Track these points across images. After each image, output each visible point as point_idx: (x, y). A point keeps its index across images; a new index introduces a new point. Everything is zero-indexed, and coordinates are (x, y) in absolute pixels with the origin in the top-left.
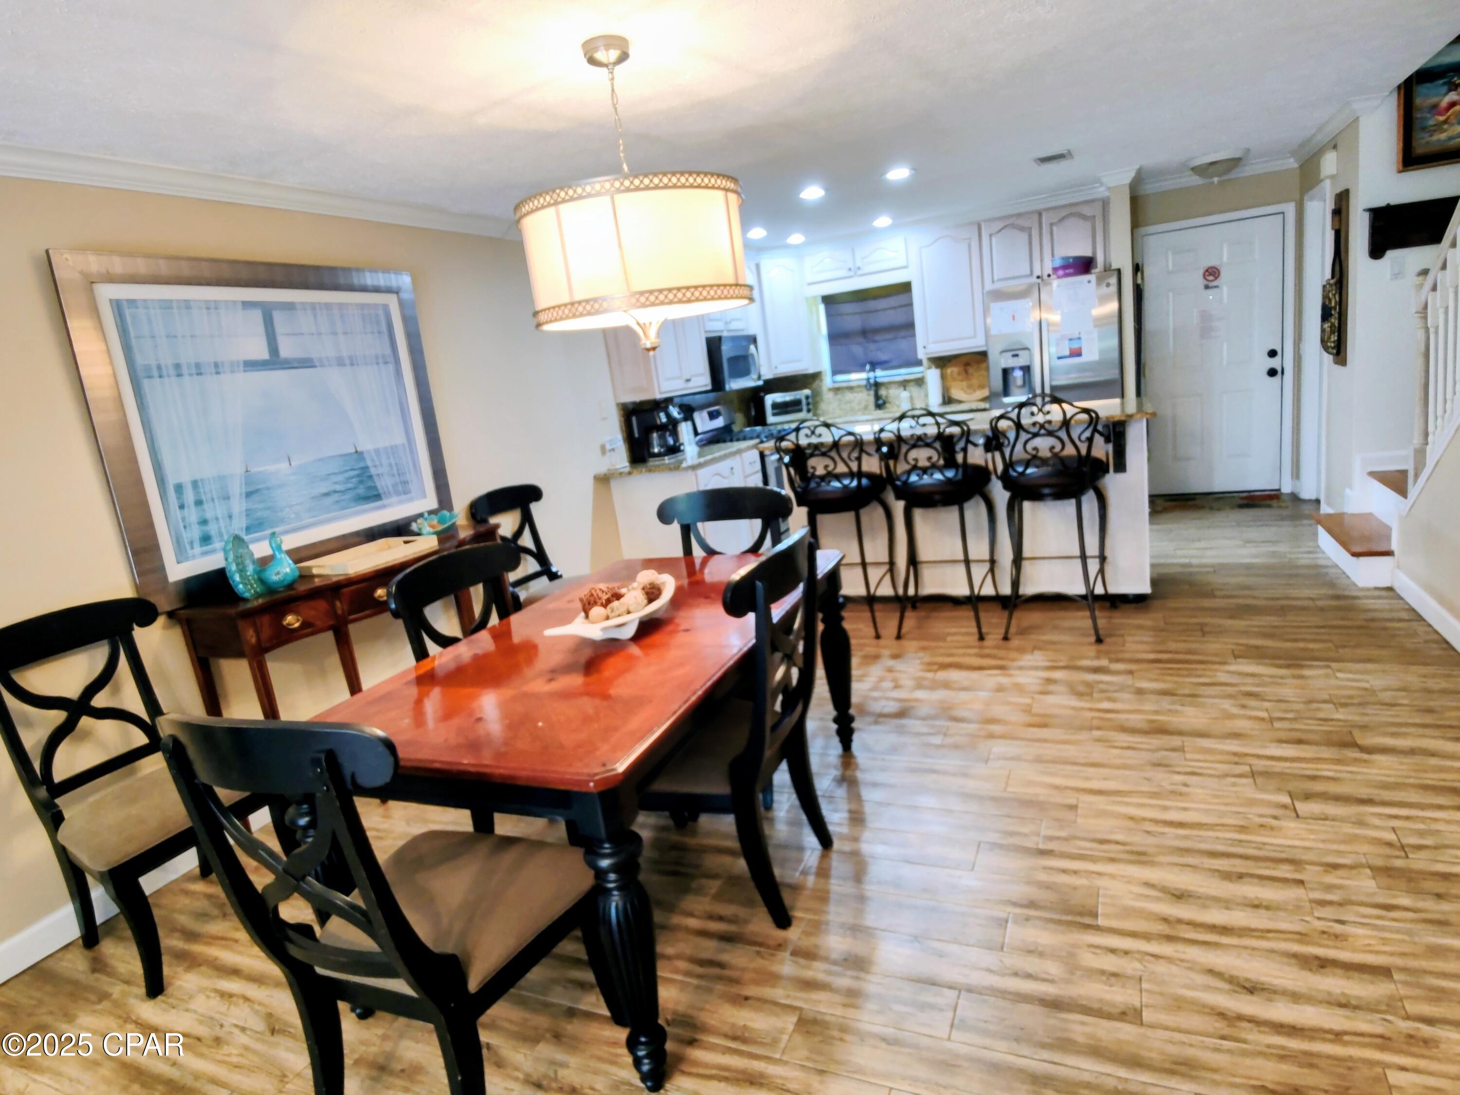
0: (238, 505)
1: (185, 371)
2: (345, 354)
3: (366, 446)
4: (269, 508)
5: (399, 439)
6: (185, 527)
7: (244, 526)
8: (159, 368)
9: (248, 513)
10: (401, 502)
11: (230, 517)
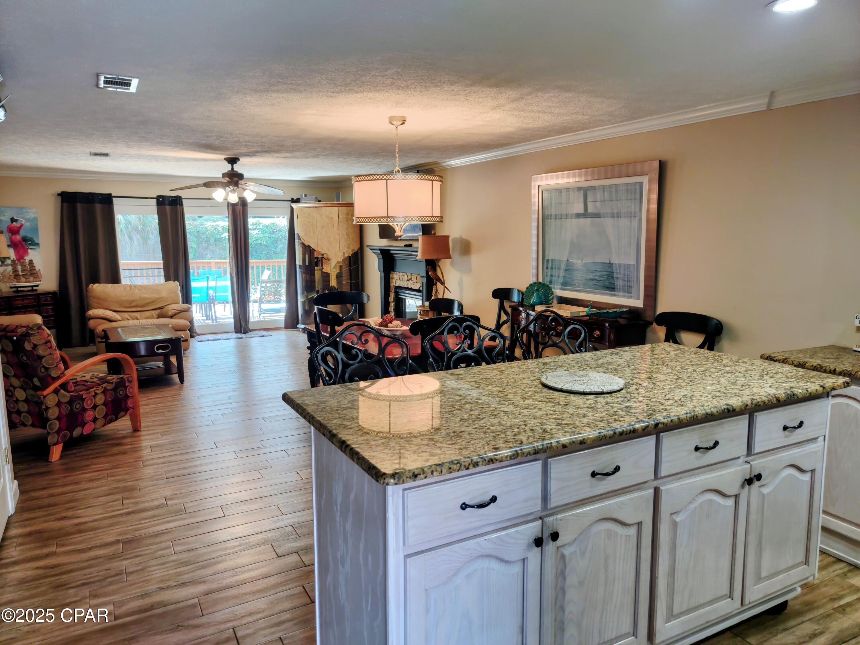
1: (557, 217)
2: (615, 211)
3: (615, 261)
5: (633, 262)
8: (551, 215)
10: (624, 297)
11: (559, 277)
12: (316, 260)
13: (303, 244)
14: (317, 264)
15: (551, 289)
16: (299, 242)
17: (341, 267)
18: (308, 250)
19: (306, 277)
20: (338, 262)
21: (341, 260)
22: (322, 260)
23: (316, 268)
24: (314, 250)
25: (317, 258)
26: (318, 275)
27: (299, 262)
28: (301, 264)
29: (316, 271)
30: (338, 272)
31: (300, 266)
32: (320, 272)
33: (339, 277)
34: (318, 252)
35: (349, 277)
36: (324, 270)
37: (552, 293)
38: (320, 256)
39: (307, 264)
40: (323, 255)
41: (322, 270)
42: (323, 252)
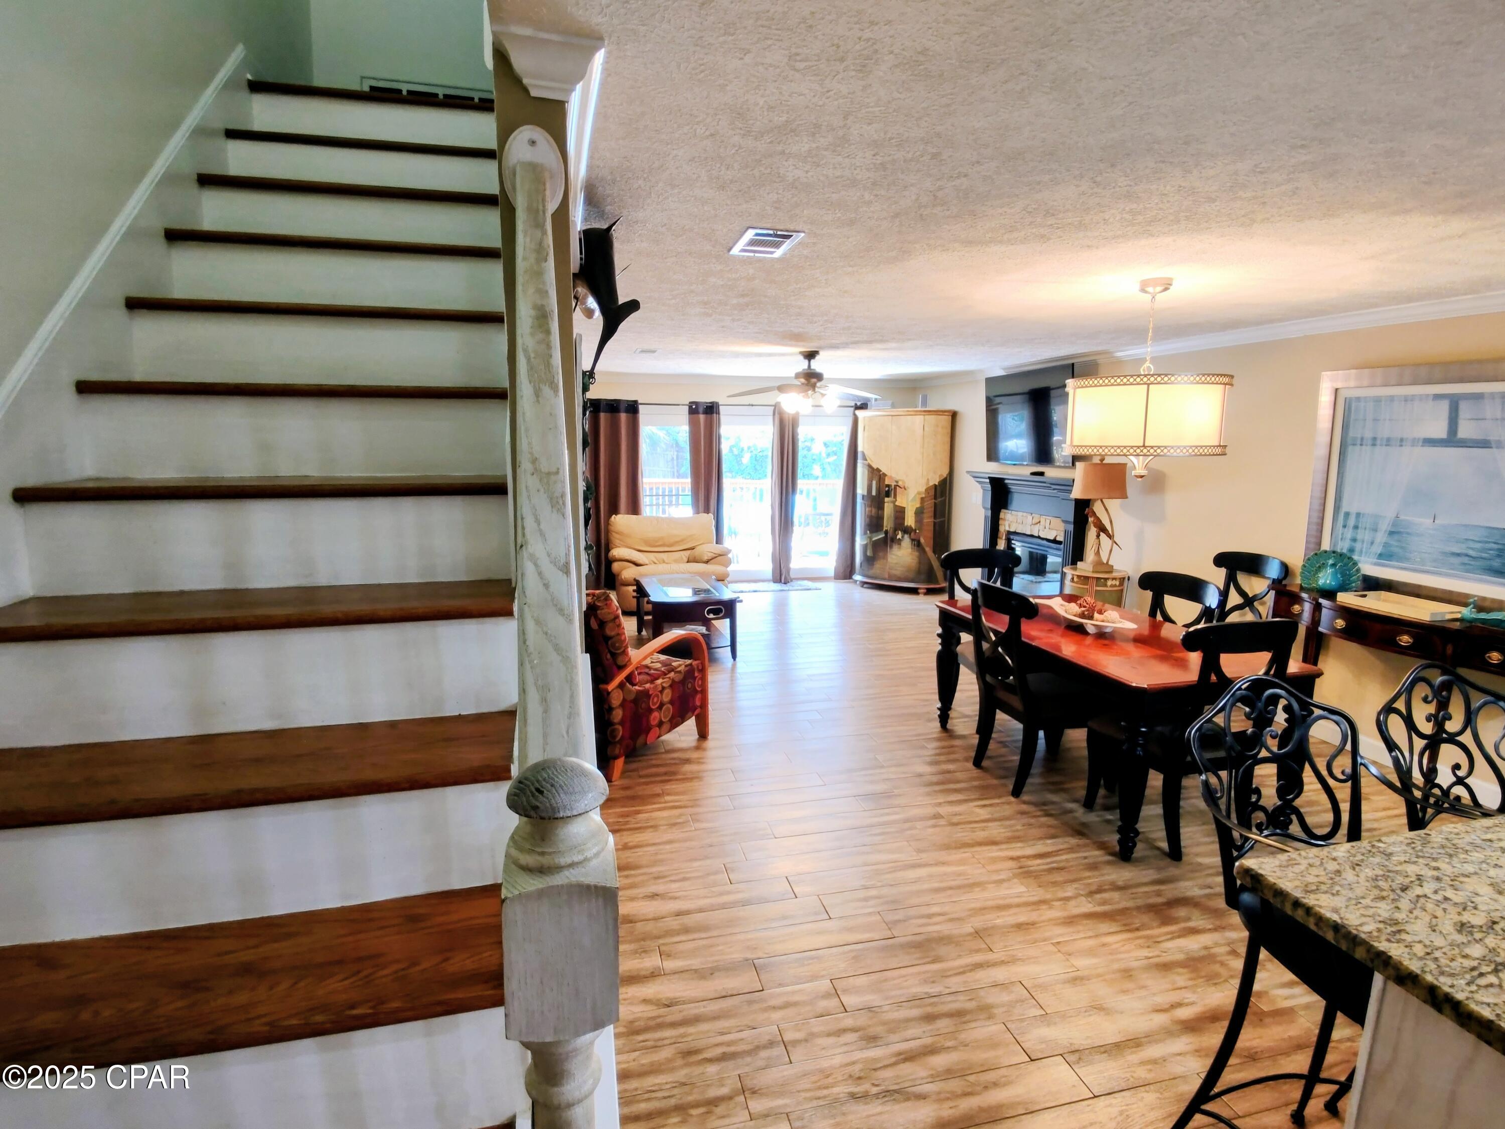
0: (1381, 537)
1: (1378, 442)
4: (1402, 548)
6: (1342, 539)
7: (1379, 552)
8: (1362, 439)
9: (1386, 545)
11: (1372, 543)
12: (887, 489)
13: (870, 466)
14: (888, 494)
15: (1355, 564)
16: (863, 464)
17: (922, 499)
18: (876, 474)
19: (871, 511)
20: (919, 493)
21: (924, 490)
22: (895, 488)
23: (886, 499)
24: (885, 475)
25: (888, 486)
26: (888, 509)
27: (861, 490)
28: (866, 493)
29: (886, 505)
30: (918, 505)
31: (863, 496)
32: (891, 505)
33: (919, 513)
34: (891, 477)
35: (932, 514)
36: (897, 503)
37: (1358, 570)
38: (893, 484)
39: (874, 493)
40: (897, 482)
41: (894, 502)
42: (897, 478)
